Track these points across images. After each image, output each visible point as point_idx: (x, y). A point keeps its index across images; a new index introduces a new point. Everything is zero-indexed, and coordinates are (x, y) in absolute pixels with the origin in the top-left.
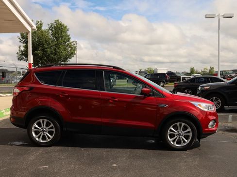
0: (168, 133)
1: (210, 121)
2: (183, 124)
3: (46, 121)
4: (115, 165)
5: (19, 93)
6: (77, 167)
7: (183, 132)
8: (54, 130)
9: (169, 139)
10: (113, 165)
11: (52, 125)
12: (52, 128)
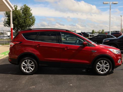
0: (97, 66)
1: (119, 59)
2: (105, 61)
3: (29, 60)
4: (71, 85)
5: (14, 45)
6: (51, 86)
7: (105, 65)
8: (34, 65)
9: (97, 69)
10: (70, 85)
11: (33, 63)
12: (33, 64)
